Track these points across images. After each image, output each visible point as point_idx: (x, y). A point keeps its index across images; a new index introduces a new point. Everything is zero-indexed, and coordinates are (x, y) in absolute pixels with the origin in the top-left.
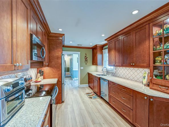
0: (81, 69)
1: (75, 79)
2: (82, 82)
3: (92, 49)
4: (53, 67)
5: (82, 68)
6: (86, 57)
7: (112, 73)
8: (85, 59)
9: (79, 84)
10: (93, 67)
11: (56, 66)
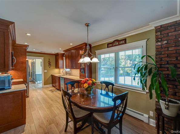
0: (44, 72)
1: (38, 82)
2: (45, 83)
3: (55, 55)
4: (18, 70)
5: (46, 71)
6: (49, 61)
7: (69, 73)
8: (49, 63)
9: (42, 85)
10: (56, 70)
11: (21, 69)
